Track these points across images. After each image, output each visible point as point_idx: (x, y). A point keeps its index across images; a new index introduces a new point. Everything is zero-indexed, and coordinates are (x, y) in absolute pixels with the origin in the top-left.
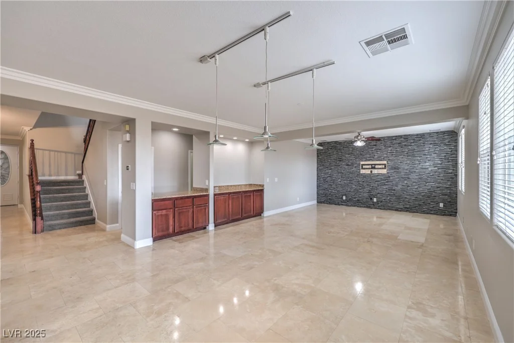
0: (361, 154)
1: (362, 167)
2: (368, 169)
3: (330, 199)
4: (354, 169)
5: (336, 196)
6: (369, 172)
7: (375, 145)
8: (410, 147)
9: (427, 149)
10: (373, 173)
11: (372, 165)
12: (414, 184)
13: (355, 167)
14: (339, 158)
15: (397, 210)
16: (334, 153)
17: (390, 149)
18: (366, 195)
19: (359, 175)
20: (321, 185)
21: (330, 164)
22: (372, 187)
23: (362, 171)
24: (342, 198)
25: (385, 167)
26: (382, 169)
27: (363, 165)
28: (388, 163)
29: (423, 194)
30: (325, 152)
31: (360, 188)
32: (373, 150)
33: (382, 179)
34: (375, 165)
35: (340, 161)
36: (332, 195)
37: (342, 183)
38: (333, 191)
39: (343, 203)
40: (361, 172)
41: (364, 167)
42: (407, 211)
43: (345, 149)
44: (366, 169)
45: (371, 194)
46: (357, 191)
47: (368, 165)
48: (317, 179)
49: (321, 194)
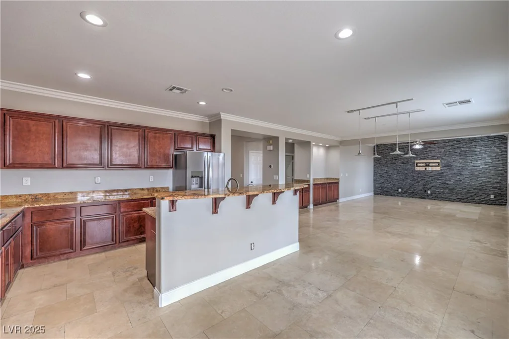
1: (417, 165)
2: (422, 166)
3: (386, 191)
4: (409, 166)
5: (392, 189)
6: (424, 169)
8: (462, 149)
9: (479, 150)
10: (427, 169)
11: (426, 163)
12: (466, 179)
13: (410, 165)
14: (395, 157)
15: (450, 200)
17: (443, 150)
18: (421, 188)
19: (414, 171)
20: (377, 179)
21: (386, 162)
22: (427, 181)
23: (417, 169)
24: (398, 190)
25: (439, 165)
26: (436, 166)
27: (417, 163)
28: (441, 162)
29: (474, 187)
30: (381, 152)
31: (415, 182)
32: (428, 150)
33: (436, 175)
34: (429, 163)
35: (396, 160)
36: (388, 188)
37: (398, 178)
38: (389, 185)
39: (398, 195)
40: (416, 169)
41: (418, 165)
42: (459, 201)
45: (426, 187)
46: (411, 185)
47: (423, 163)
48: (374, 175)
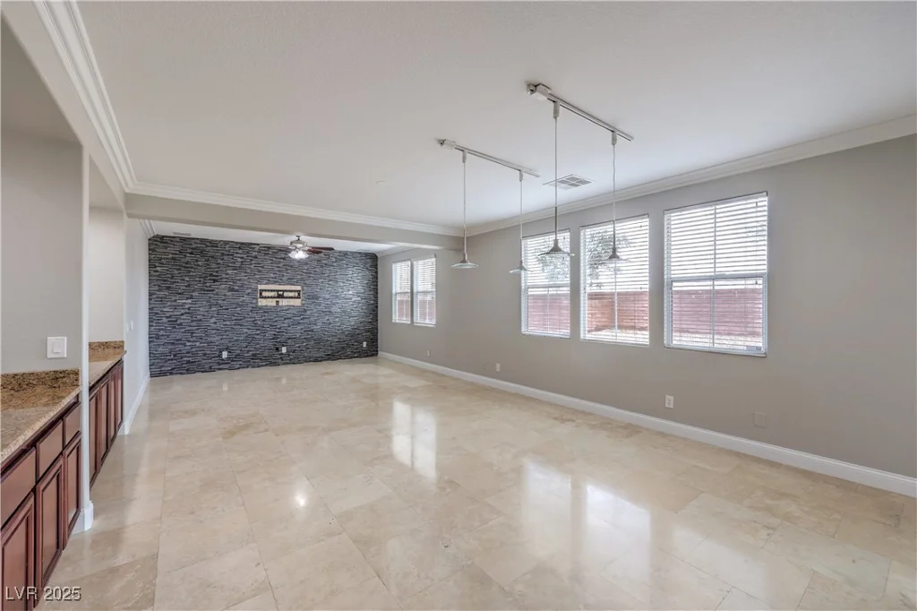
0: (259, 271)
1: (261, 294)
2: (271, 297)
3: (188, 362)
4: (246, 298)
5: (205, 355)
6: (274, 304)
7: (284, 259)
8: (331, 268)
9: (351, 272)
10: (280, 304)
11: (278, 291)
12: (337, 320)
13: (248, 294)
14: (211, 275)
15: (316, 360)
16: (200, 263)
17: (306, 267)
18: (270, 344)
19: (256, 309)
20: (162, 333)
21: (189, 286)
22: (280, 328)
23: (262, 302)
24: (220, 356)
25: (299, 295)
26: (295, 298)
27: (262, 291)
28: (303, 290)
29: (346, 333)
30: (173, 258)
31: (258, 332)
32: (281, 265)
33: (295, 315)
34: (284, 291)
35: (215, 281)
36: (194, 354)
37: (220, 325)
38: (198, 344)
39: (221, 366)
40: (260, 304)
41: (264, 294)
42: (329, 359)
43: (225, 258)
44: (269, 297)
45: (278, 340)
46: (250, 339)
47: (272, 291)
48: (151, 320)
49: (163, 354)
